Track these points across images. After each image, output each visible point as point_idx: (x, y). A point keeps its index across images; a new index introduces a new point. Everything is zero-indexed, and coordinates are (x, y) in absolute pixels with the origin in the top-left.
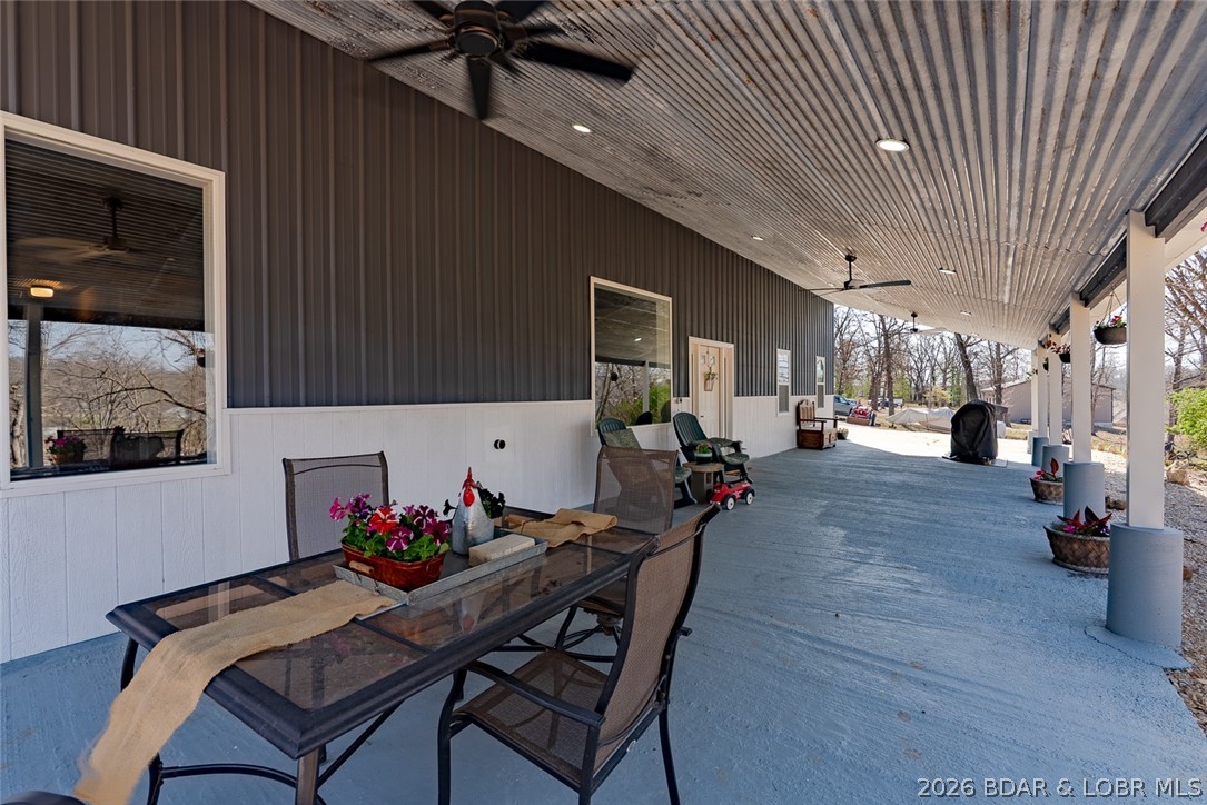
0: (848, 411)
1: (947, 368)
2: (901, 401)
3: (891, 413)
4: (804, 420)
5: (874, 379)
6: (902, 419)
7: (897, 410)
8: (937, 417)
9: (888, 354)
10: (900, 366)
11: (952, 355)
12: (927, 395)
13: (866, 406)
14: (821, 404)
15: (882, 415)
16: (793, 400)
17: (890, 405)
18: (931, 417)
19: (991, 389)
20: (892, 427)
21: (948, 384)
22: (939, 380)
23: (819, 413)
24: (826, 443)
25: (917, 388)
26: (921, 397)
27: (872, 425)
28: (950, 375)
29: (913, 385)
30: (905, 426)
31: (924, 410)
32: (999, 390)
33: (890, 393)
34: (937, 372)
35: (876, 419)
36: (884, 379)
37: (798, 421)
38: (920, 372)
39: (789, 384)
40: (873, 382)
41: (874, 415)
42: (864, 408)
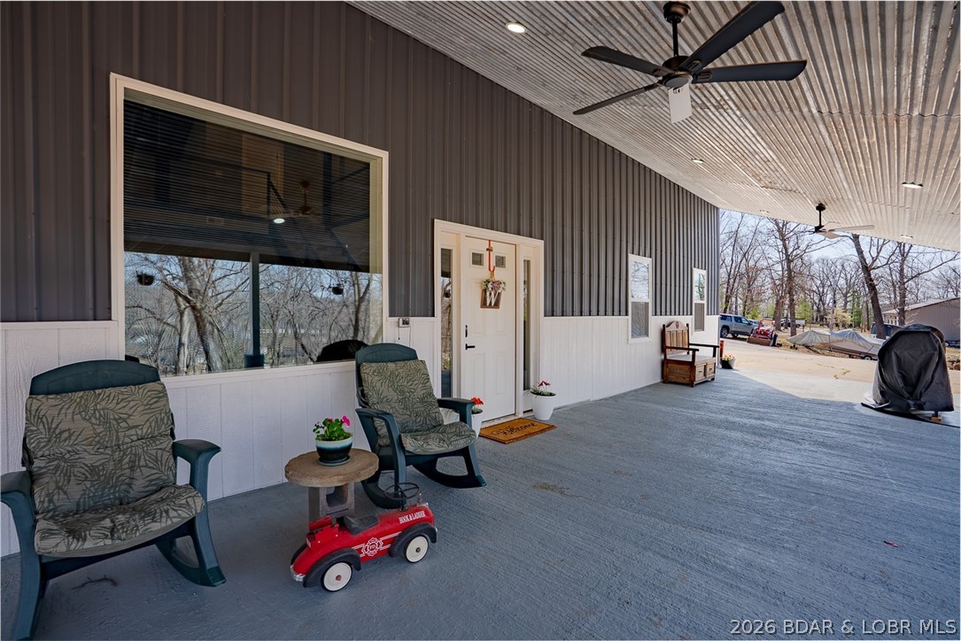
0: (750, 331)
1: (847, 293)
2: (803, 322)
3: (793, 333)
4: (671, 348)
5: (778, 301)
6: (804, 341)
7: (799, 331)
8: (840, 339)
9: (790, 278)
10: (803, 289)
11: (852, 281)
12: (829, 317)
13: (768, 326)
14: (700, 326)
15: (784, 336)
16: (656, 322)
17: (791, 325)
18: (834, 338)
19: (894, 311)
20: (794, 347)
21: (849, 306)
22: (840, 303)
23: (696, 337)
24: (699, 377)
25: (818, 311)
26: (822, 318)
27: (774, 345)
28: (850, 299)
29: (815, 308)
30: (807, 347)
31: (825, 331)
32: (902, 313)
33: (793, 314)
34: (838, 296)
35: (778, 339)
36: (787, 302)
37: (664, 348)
38: (821, 296)
39: (650, 301)
40: (777, 304)
41: (776, 336)
42: (765, 328)
